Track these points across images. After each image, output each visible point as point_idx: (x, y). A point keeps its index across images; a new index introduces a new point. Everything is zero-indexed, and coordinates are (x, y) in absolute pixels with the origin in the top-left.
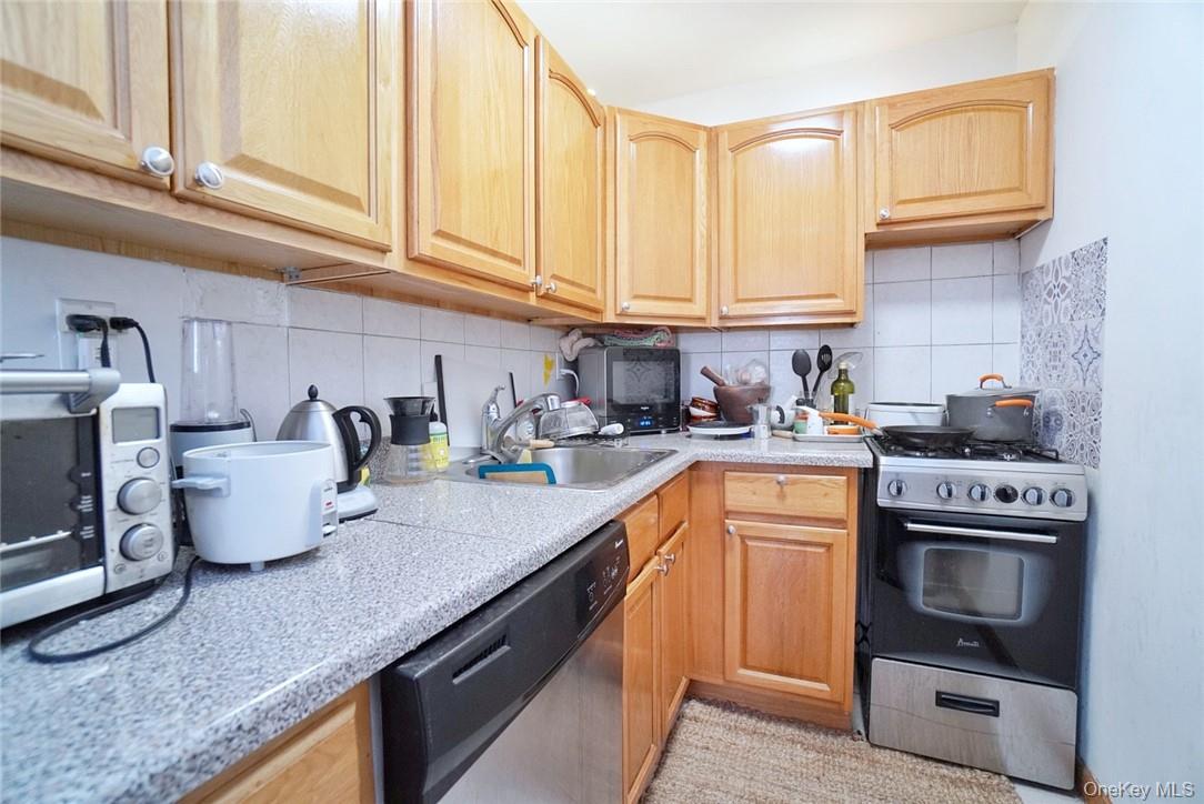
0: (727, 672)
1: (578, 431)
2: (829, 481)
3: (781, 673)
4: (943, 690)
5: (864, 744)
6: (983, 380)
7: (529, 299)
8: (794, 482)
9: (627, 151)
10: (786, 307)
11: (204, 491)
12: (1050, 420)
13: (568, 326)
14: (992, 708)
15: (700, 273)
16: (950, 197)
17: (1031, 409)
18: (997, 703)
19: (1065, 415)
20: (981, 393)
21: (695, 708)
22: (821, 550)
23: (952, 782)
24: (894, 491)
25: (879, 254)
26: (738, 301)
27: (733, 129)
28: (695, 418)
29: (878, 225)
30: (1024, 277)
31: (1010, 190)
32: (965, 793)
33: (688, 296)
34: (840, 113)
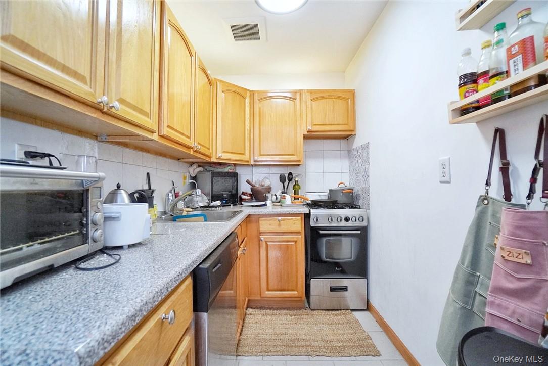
0: (262, 293)
1: (201, 204)
2: (295, 219)
3: (281, 290)
4: (332, 286)
5: (309, 311)
6: (339, 184)
7: (190, 151)
8: (284, 220)
9: (221, 95)
10: (277, 158)
11: (114, 218)
12: (358, 197)
13: (192, 162)
14: (345, 289)
15: (247, 144)
16: (329, 125)
17: (352, 194)
18: (347, 287)
19: (361, 194)
20: (339, 188)
21: (250, 311)
22: (293, 243)
23: (336, 315)
24: (316, 221)
25: (307, 141)
26: (261, 155)
27: (259, 92)
28: (243, 199)
29: (308, 132)
30: (349, 151)
31: (345, 124)
32: (339, 317)
33: (243, 152)
34: (295, 92)
